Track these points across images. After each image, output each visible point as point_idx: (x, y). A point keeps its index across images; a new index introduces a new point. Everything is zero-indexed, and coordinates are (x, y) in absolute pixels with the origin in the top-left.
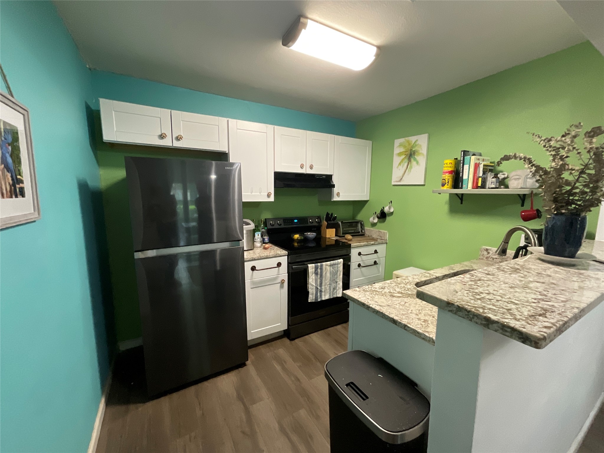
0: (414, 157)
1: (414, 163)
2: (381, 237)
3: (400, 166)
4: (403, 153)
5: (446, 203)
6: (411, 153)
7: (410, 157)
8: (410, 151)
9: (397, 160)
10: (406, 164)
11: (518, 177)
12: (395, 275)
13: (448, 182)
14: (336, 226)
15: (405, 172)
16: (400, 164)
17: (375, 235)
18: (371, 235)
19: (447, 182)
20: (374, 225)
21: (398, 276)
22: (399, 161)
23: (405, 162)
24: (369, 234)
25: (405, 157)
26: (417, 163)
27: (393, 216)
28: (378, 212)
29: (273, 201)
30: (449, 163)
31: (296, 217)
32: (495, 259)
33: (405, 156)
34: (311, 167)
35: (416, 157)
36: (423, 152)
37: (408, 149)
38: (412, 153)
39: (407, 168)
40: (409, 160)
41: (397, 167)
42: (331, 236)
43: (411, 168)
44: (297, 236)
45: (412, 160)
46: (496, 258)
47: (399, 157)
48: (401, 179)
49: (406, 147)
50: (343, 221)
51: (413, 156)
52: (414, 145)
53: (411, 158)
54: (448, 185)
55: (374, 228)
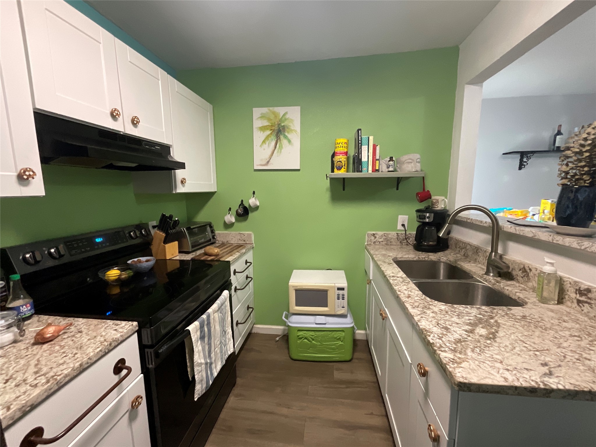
0: (285, 135)
1: (284, 142)
2: (244, 241)
3: (264, 145)
4: (268, 127)
5: (327, 190)
6: (279, 128)
7: (278, 133)
8: (278, 126)
9: (258, 137)
10: (273, 143)
11: (410, 161)
12: (293, 287)
13: (345, 165)
14: (178, 237)
15: (273, 153)
16: (264, 142)
17: (234, 240)
18: (227, 241)
19: (343, 165)
20: (228, 226)
21: (297, 287)
22: (263, 139)
23: (272, 140)
24: (223, 240)
25: (271, 134)
26: (289, 141)
27: (259, 210)
28: (235, 207)
29: (44, 195)
30: (344, 143)
31: (97, 232)
32: (381, 243)
33: (271, 131)
34: (135, 122)
35: (286, 134)
36: (295, 129)
37: (275, 123)
38: (281, 129)
39: (275, 147)
40: (277, 138)
41: (261, 146)
42: (173, 255)
43: (281, 147)
44: (114, 273)
45: (282, 137)
46: (382, 241)
47: (262, 132)
48: (268, 162)
49: (271, 120)
50: (190, 227)
51: (283, 133)
52: (283, 119)
53: (280, 135)
54: (344, 168)
55: (230, 229)
